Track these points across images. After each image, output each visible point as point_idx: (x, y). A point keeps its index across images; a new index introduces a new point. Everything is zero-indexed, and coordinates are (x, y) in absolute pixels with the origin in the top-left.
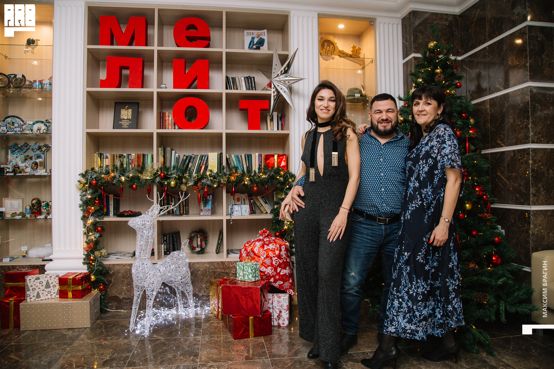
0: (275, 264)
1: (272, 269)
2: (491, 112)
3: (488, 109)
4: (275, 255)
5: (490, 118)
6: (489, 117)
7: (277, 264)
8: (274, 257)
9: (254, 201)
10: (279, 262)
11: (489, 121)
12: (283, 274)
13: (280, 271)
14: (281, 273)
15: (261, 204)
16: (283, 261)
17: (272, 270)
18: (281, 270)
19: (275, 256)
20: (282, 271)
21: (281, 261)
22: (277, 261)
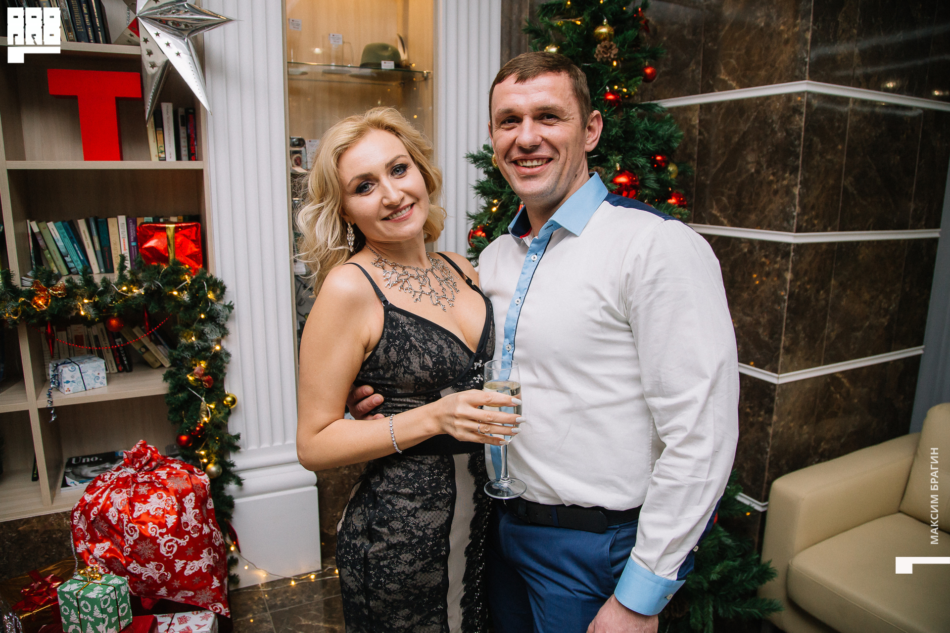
0: (168, 552)
1: (159, 567)
2: (701, 137)
3: (694, 126)
4: (164, 530)
5: (699, 152)
6: (696, 149)
7: (171, 552)
8: (162, 535)
9: (125, 340)
10: (178, 545)
11: (695, 157)
12: (191, 572)
13: (184, 568)
14: (188, 572)
15: (145, 347)
16: (191, 537)
17: (159, 570)
18: (186, 564)
19: (167, 533)
20: (188, 567)
21: (183, 543)
22: (170, 544)
